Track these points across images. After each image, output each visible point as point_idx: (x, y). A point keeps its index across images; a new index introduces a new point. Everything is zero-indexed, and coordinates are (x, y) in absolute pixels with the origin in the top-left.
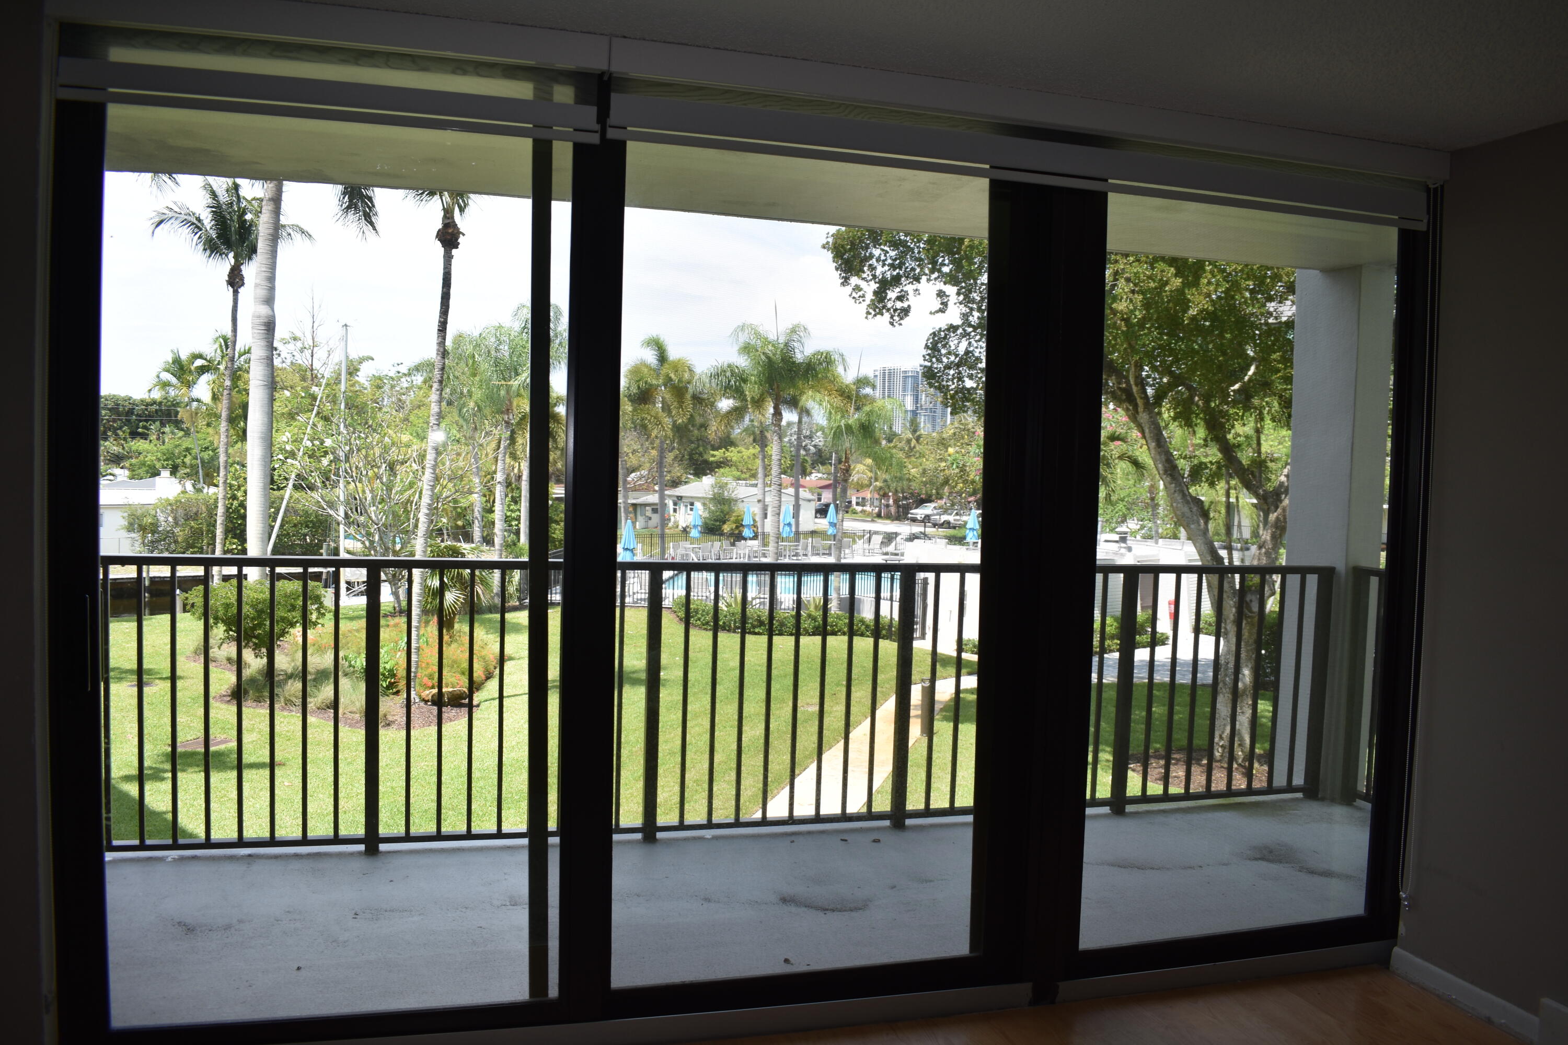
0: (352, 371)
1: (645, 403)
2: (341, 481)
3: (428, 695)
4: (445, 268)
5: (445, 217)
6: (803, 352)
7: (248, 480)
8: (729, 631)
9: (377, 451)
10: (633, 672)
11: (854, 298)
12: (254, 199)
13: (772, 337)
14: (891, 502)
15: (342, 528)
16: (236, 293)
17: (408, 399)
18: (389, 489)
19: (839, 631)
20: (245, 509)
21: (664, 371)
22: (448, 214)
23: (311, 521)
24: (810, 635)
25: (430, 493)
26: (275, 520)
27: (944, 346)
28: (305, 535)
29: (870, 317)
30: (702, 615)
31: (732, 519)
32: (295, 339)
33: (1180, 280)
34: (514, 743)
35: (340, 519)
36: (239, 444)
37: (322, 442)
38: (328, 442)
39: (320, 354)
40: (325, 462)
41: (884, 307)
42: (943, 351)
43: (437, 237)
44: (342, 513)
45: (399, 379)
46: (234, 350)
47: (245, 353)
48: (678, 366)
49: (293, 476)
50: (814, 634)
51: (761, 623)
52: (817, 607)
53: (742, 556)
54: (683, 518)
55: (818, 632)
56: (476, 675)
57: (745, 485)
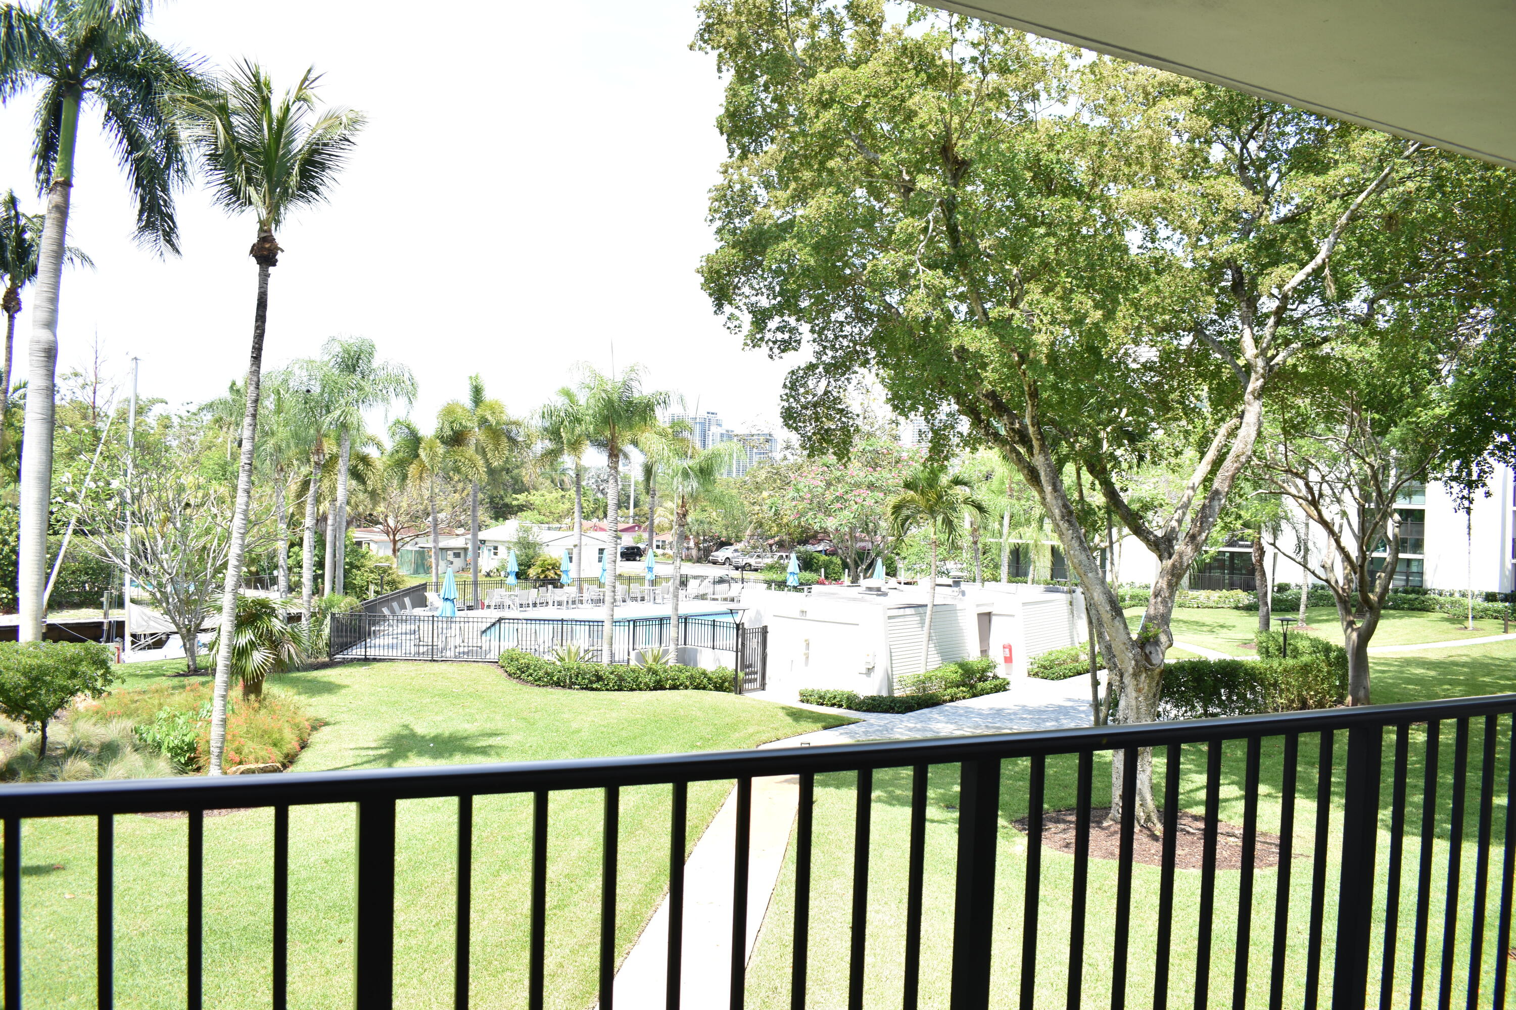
0: (142, 409)
1: (460, 445)
2: (128, 525)
3: (235, 772)
4: (260, 288)
5: (261, 230)
6: (643, 391)
7: (22, 524)
8: (563, 687)
9: (171, 493)
10: (466, 738)
11: (728, 328)
12: (36, 216)
13: (607, 376)
14: (692, 544)
15: (127, 577)
16: (11, 318)
17: (197, 439)
18: (184, 536)
19: (681, 685)
20: (17, 554)
21: (479, 412)
22: (264, 227)
23: (92, 568)
24: (651, 690)
26: (51, 567)
27: (802, 386)
28: (84, 583)
29: (747, 348)
30: (535, 671)
31: (539, 563)
32: (76, 375)
33: (1101, 312)
34: (341, 830)
35: (126, 567)
36: (12, 485)
37: (108, 484)
38: (116, 484)
39: (103, 392)
40: (111, 505)
41: (762, 339)
42: (802, 390)
43: (251, 252)
44: (128, 561)
45: (189, 418)
46: (8, 381)
47: (20, 388)
48: (496, 408)
49: (73, 521)
50: (655, 689)
51: (599, 678)
52: (656, 659)
53: (560, 604)
54: (487, 562)
55: (659, 686)
56: (289, 746)
57: (549, 529)
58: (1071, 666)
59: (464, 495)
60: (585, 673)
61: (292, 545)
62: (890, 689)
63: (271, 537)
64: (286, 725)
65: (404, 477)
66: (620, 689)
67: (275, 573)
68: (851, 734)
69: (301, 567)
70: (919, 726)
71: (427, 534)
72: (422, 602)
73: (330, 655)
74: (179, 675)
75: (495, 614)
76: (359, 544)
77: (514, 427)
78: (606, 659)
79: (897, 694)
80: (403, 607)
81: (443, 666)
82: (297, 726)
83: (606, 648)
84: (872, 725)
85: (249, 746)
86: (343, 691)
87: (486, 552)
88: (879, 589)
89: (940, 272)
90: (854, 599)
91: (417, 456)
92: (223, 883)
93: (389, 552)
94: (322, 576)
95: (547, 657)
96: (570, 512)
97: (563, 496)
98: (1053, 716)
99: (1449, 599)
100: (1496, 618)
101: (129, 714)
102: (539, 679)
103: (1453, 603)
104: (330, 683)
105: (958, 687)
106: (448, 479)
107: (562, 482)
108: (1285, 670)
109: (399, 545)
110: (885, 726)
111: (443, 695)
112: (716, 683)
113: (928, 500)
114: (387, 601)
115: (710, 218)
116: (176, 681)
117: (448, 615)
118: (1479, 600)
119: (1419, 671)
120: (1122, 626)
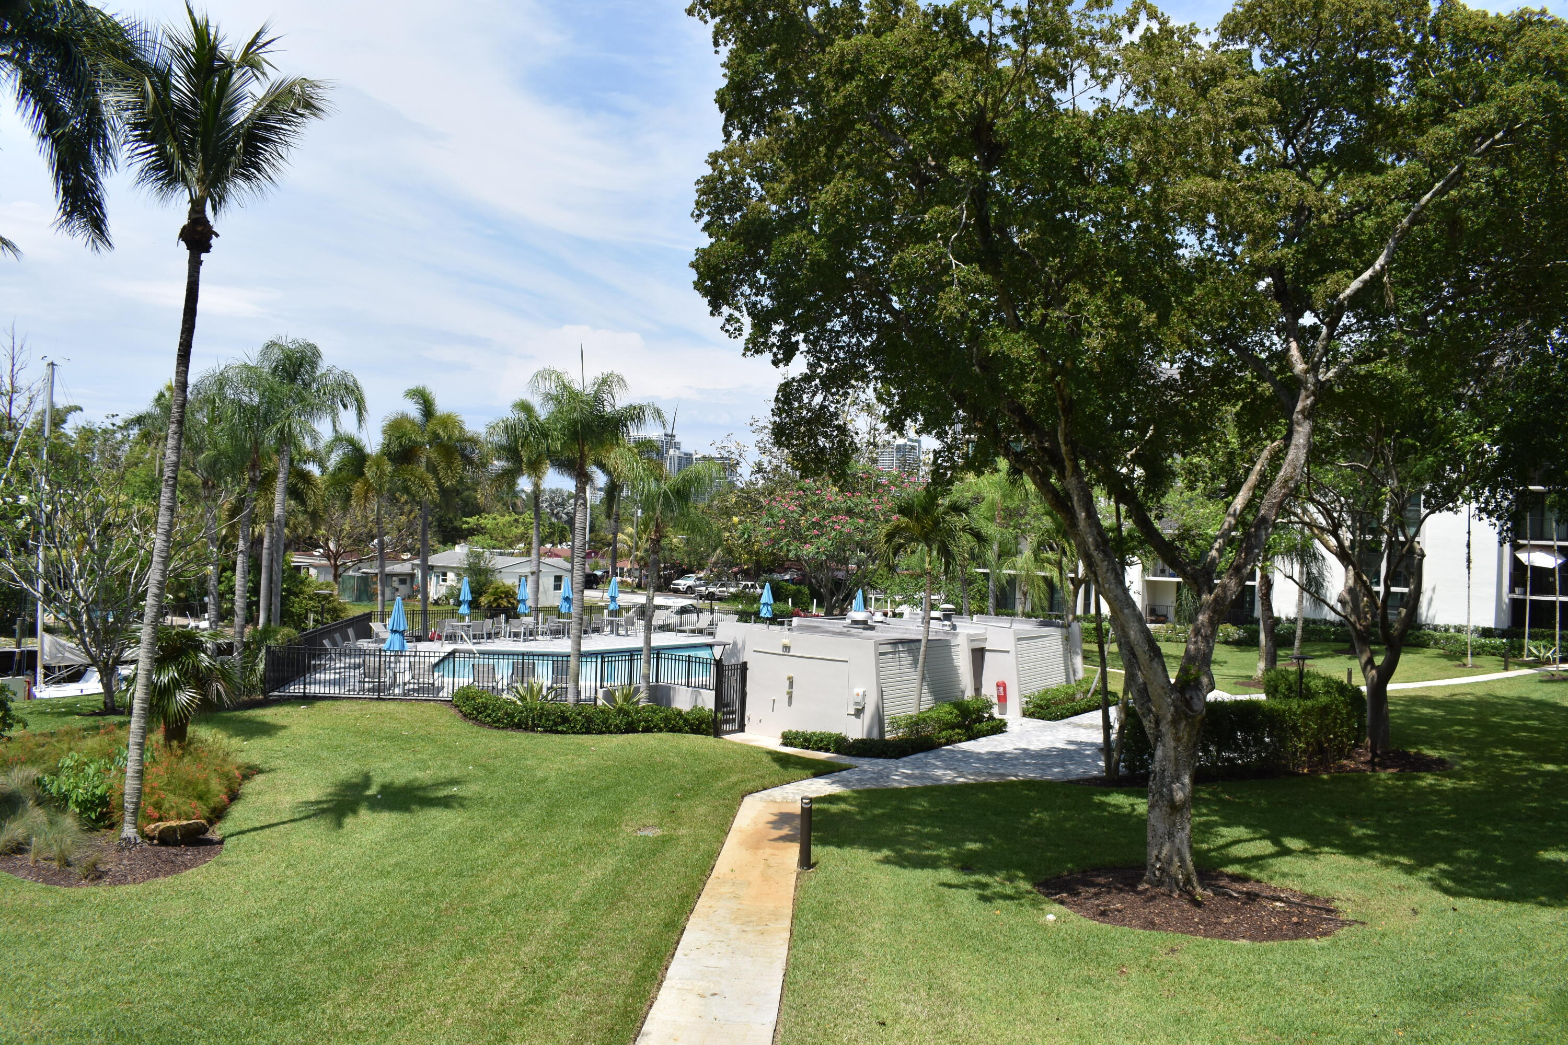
0: (58, 418)
1: (409, 463)
2: (41, 548)
3: (154, 830)
5: (192, 212)
6: (615, 404)
8: (526, 729)
9: (88, 512)
10: (418, 788)
11: (727, 331)
13: (577, 387)
15: (40, 603)
17: (123, 454)
18: (102, 559)
19: (655, 727)
21: (430, 427)
22: (197, 208)
23: (3, 593)
24: (622, 733)
25: (161, 567)
27: (796, 399)
29: (749, 353)
30: (493, 711)
31: (491, 590)
35: (38, 595)
37: (16, 499)
39: (21, 401)
40: (21, 524)
41: (765, 343)
42: (795, 405)
43: (180, 235)
44: (41, 588)
45: (114, 432)
48: (448, 422)
50: (627, 731)
51: (565, 720)
52: (627, 698)
53: (516, 635)
54: (435, 590)
55: (631, 729)
56: (217, 799)
57: (501, 554)
58: (1069, 705)
59: (411, 517)
60: (549, 714)
61: (224, 570)
62: (882, 732)
63: (201, 560)
64: (213, 775)
65: (348, 497)
66: (588, 732)
67: (206, 599)
68: (844, 783)
69: (234, 593)
70: (917, 772)
71: (371, 559)
72: (367, 633)
73: (264, 692)
74: (93, 714)
75: (448, 647)
76: (298, 568)
77: (468, 444)
78: (571, 698)
79: (888, 737)
80: (346, 638)
81: (392, 706)
82: (226, 776)
83: (571, 686)
84: (865, 771)
85: (170, 800)
86: (280, 734)
87: (434, 579)
88: (865, 623)
89: (976, 267)
90: (840, 634)
91: (363, 474)
92: (135, 968)
93: (330, 578)
94: (257, 603)
95: (505, 695)
96: (523, 537)
97: (516, 520)
98: (1058, 761)
99: (1444, 635)
100: (1494, 654)
101: (34, 760)
102: (498, 721)
103: (1448, 639)
104: (265, 724)
105: (953, 729)
106: (393, 500)
107: (514, 505)
108: (1303, 712)
109: (341, 570)
110: (879, 772)
111: (391, 738)
112: (692, 725)
113: (923, 527)
114: (328, 633)
115: (697, 212)
116: (91, 721)
117: (397, 648)
118: (1475, 636)
119: (1426, 711)
120: (1160, 669)
